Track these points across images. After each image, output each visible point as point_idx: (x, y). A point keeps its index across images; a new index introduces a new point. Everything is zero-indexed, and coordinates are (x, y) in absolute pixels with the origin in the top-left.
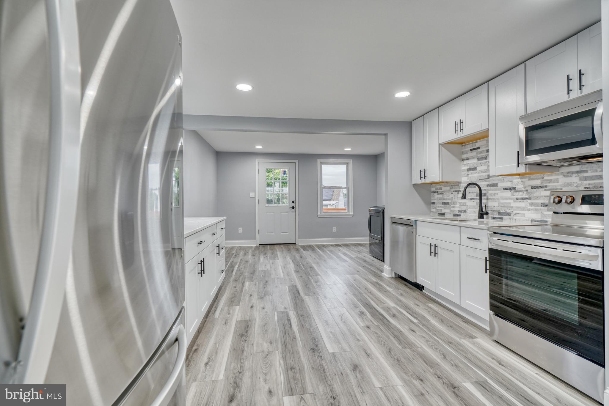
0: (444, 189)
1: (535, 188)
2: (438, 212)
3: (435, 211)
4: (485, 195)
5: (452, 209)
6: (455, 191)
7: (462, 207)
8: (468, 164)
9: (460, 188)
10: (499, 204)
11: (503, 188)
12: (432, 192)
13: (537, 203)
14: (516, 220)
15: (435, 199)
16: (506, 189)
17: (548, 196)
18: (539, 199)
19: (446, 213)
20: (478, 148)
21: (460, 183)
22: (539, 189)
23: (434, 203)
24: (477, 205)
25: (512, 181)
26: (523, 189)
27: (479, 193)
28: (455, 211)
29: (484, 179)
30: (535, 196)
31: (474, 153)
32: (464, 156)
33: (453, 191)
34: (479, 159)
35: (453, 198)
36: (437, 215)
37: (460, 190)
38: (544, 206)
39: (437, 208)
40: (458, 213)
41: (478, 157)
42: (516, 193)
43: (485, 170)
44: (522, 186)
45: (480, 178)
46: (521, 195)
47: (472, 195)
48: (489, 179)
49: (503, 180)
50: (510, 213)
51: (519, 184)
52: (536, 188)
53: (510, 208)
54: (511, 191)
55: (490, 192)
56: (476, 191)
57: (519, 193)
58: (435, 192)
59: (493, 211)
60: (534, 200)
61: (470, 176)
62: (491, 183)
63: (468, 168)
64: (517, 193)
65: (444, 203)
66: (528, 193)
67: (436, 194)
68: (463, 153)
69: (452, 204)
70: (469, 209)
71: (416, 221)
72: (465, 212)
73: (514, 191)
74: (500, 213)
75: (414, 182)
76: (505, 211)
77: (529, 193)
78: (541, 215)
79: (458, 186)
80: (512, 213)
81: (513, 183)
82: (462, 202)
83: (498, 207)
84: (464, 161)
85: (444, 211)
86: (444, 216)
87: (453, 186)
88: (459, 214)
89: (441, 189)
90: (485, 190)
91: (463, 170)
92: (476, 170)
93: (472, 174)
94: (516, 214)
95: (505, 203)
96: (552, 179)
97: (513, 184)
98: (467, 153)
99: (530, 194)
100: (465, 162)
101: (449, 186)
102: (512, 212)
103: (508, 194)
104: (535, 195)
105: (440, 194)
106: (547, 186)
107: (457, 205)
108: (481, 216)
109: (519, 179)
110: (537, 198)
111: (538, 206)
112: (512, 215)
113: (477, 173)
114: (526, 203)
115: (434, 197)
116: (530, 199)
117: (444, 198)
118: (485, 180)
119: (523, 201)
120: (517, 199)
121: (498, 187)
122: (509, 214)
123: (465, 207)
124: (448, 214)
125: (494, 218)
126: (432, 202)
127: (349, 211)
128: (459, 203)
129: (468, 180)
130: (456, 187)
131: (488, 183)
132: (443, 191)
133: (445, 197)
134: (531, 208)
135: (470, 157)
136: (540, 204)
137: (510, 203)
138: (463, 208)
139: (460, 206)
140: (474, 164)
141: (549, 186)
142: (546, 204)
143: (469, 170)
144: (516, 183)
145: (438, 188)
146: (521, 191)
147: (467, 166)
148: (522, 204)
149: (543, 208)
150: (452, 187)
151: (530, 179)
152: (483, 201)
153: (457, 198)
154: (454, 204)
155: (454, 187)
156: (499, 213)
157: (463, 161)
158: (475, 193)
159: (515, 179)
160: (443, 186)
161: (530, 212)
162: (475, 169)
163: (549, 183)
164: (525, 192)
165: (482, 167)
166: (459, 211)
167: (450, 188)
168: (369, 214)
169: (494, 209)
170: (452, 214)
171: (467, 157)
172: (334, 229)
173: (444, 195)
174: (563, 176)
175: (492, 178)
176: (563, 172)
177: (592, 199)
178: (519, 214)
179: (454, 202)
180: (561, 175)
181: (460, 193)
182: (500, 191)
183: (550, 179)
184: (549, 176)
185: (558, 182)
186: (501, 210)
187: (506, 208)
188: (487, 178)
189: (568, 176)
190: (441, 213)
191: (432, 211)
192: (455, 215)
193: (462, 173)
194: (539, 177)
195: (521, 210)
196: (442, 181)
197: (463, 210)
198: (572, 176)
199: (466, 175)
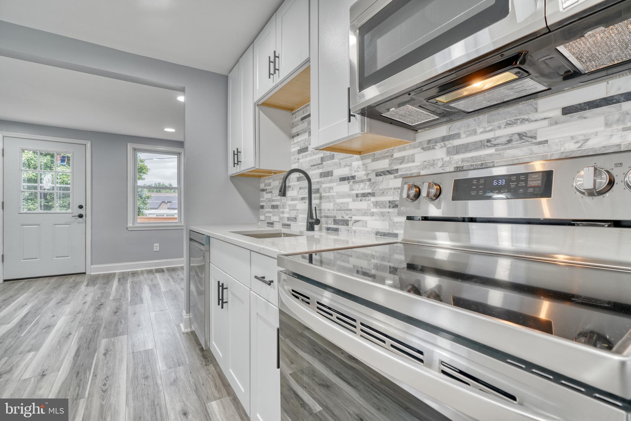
0: (273, 184)
1: (381, 175)
2: (267, 221)
3: (264, 219)
4: (318, 191)
5: (281, 215)
7: (292, 212)
8: (299, 142)
10: (334, 205)
11: (340, 178)
12: (261, 190)
13: (384, 201)
14: (355, 232)
15: (264, 201)
16: (343, 179)
17: (399, 188)
18: (387, 193)
19: (275, 222)
20: (310, 115)
22: (387, 176)
23: (262, 207)
25: (350, 165)
26: (365, 178)
28: (284, 219)
29: (316, 165)
30: (381, 190)
31: (304, 124)
32: (295, 131)
36: (265, 223)
38: (393, 208)
39: (267, 215)
40: (288, 221)
44: (364, 173)
45: (312, 164)
46: (362, 189)
47: (303, 193)
48: (322, 164)
49: (340, 164)
50: (348, 220)
51: (359, 170)
52: (382, 174)
53: (349, 212)
54: (349, 183)
55: (324, 186)
57: (359, 186)
58: (263, 190)
59: (327, 217)
60: (379, 196)
61: (301, 161)
63: (299, 148)
64: (356, 186)
65: (273, 207)
66: (371, 185)
67: (265, 192)
68: (293, 125)
69: (281, 208)
70: (300, 216)
71: (210, 237)
72: (295, 219)
73: (353, 182)
74: (336, 222)
76: (342, 217)
77: (373, 185)
78: (389, 224)
80: (350, 221)
81: (352, 168)
82: (291, 205)
83: (334, 210)
84: (295, 138)
86: (273, 227)
88: (288, 223)
89: (269, 184)
90: (316, 182)
91: (293, 152)
92: (308, 151)
93: (303, 157)
94: (356, 221)
95: (342, 203)
96: (405, 156)
97: (352, 170)
98: (298, 125)
99: (374, 186)
100: (296, 140)
101: (278, 179)
102: (350, 219)
103: (345, 187)
104: (380, 187)
105: (269, 192)
106: (397, 170)
107: (286, 208)
108: (311, 226)
109: (359, 160)
110: (383, 194)
111: (385, 207)
112: (350, 223)
113: (309, 156)
114: (369, 202)
115: (262, 198)
116: (374, 196)
117: (273, 198)
118: (315, 168)
119: (364, 198)
120: (357, 196)
121: (333, 177)
122: (346, 223)
123: (296, 212)
124: (277, 223)
125: (328, 229)
126: (261, 206)
127: (180, 221)
128: (289, 205)
129: (298, 167)
131: (321, 171)
132: (272, 187)
134: (374, 210)
135: (300, 131)
136: (388, 202)
137: (348, 203)
138: (293, 215)
139: (290, 210)
140: (305, 142)
141: (402, 169)
142: (396, 202)
143: (300, 151)
144: (356, 167)
145: (267, 184)
146: (362, 181)
147: (298, 146)
148: (363, 205)
149: (391, 210)
151: (375, 158)
152: (315, 202)
154: (283, 207)
156: (334, 220)
157: (293, 138)
158: (303, 188)
159: (355, 161)
160: (272, 180)
161: (373, 218)
162: (306, 149)
163: (401, 163)
164: (368, 183)
166: (289, 219)
169: (329, 214)
170: (281, 224)
171: (298, 132)
172: (156, 247)
173: (273, 194)
174: (422, 148)
175: (327, 162)
176: (421, 142)
177: (473, 187)
178: (360, 222)
179: (283, 205)
180: (419, 147)
181: (291, 188)
182: (335, 184)
183: (402, 157)
184: (400, 150)
185: (414, 161)
186: (337, 216)
187: (343, 212)
188: (320, 163)
189: (429, 149)
190: (269, 221)
191: (261, 219)
192: (284, 226)
193: (292, 157)
194: (387, 154)
195: (363, 215)
196: (258, 168)
197: (293, 216)
198: (435, 146)
199: (296, 160)
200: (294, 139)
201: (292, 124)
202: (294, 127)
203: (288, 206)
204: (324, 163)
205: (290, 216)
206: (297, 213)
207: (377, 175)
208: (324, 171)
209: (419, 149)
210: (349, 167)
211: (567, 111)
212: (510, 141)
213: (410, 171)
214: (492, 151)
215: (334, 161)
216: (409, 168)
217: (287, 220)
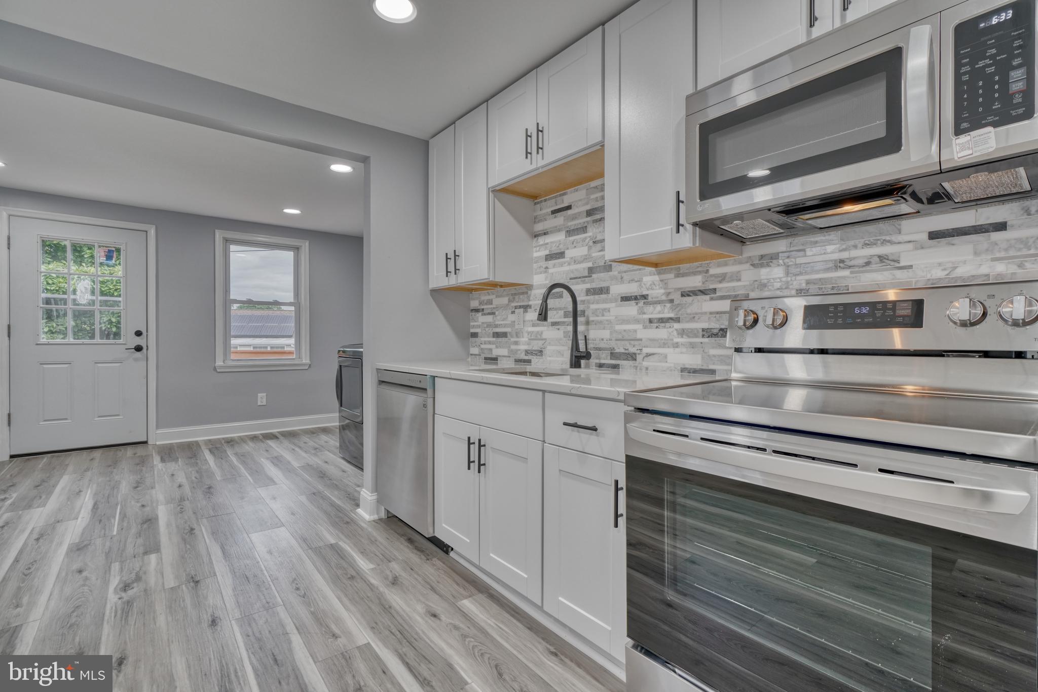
0: (497, 301)
1: (689, 295)
2: (483, 356)
3: (478, 353)
4: (583, 312)
5: (513, 347)
6: (520, 307)
7: (536, 342)
8: (547, 244)
9: (529, 300)
10: (611, 333)
11: (621, 297)
12: (472, 310)
13: (695, 329)
14: (647, 369)
15: (479, 327)
16: (625, 299)
18: (699, 319)
19: (500, 356)
20: (569, 208)
21: (529, 287)
22: (699, 297)
23: (475, 335)
24: (564, 337)
25: (640, 281)
26: (664, 298)
27: (570, 308)
28: (519, 352)
29: (582, 277)
30: (690, 315)
31: (560, 220)
32: (539, 227)
33: (516, 307)
34: (570, 232)
35: (514, 322)
36: (481, 361)
37: (530, 303)
38: (709, 337)
40: (526, 355)
41: (567, 227)
42: (648, 307)
43: (582, 256)
44: (662, 291)
45: (574, 275)
46: (659, 313)
48: (591, 276)
49: (622, 278)
50: (635, 354)
51: (654, 287)
52: (691, 294)
53: (636, 343)
54: (637, 304)
55: (593, 307)
56: (563, 306)
57: (655, 308)
58: (477, 311)
59: (600, 349)
60: (688, 322)
61: (551, 270)
62: (594, 285)
63: (547, 252)
64: (650, 308)
65: (497, 335)
66: (674, 308)
67: (480, 314)
68: (536, 220)
69: (512, 337)
70: (549, 348)
71: (434, 377)
72: (540, 352)
73: (644, 303)
74: (613, 355)
75: (433, 284)
76: (626, 349)
77: (677, 307)
78: (703, 358)
79: (526, 295)
80: (639, 354)
81: (642, 285)
82: (533, 332)
83: (610, 340)
84: (540, 237)
85: (496, 352)
86: (498, 364)
87: (515, 294)
88: (526, 358)
89: (490, 302)
90: (583, 302)
91: (535, 258)
92: (565, 257)
93: (555, 266)
94: (648, 355)
95: (625, 331)
96: (727, 273)
97: (642, 287)
98: (545, 220)
99: (678, 309)
101: (508, 294)
102: (639, 351)
103: (631, 309)
104: (689, 311)
105: (489, 314)
106: (715, 289)
107: (524, 337)
108: (576, 362)
109: (654, 274)
110: (693, 319)
111: (697, 337)
112: (639, 358)
113: (567, 264)
114: (670, 330)
115: (476, 322)
116: (679, 322)
117: (496, 323)
118: (582, 281)
119: (663, 325)
120: (651, 321)
121: (610, 296)
122: (632, 357)
123: (541, 343)
124: (505, 358)
125: (601, 366)
126: (472, 333)
127: (300, 357)
129: (546, 280)
130: (521, 296)
131: (588, 286)
132: (495, 306)
133: (498, 321)
134: (680, 340)
135: (551, 228)
136: (701, 330)
137: (635, 331)
139: (530, 339)
140: (560, 244)
141: (721, 289)
142: (712, 330)
143: (549, 257)
144: (649, 284)
145: (483, 301)
146: (659, 302)
147: (545, 250)
148: (662, 333)
149: (706, 340)
150: (514, 298)
151: (680, 274)
152: (581, 328)
153: (524, 321)
154: (517, 335)
155: (517, 297)
156: (611, 353)
158: (560, 309)
159: (647, 276)
160: (494, 296)
161: (677, 350)
162: (561, 255)
163: (720, 282)
164: (668, 305)
165: (576, 249)
167: (510, 301)
168: (339, 362)
169: (602, 345)
170: (513, 360)
171: (546, 230)
172: (262, 399)
173: (496, 316)
174: (752, 265)
175: (599, 274)
176: (750, 257)
177: (830, 315)
178: (655, 356)
179: (516, 332)
180: (747, 262)
181: (533, 309)
182: (613, 305)
183: (723, 274)
184: (719, 266)
185: (740, 280)
186: (616, 348)
187: (626, 342)
188: (587, 275)
189: (762, 266)
190: (489, 356)
191: (471, 353)
192: (518, 362)
193: (535, 266)
194: (699, 269)
195: (660, 347)
196: (493, 280)
197: (536, 348)
198: (770, 264)
199: (543, 269)
200: (537, 239)
201: (535, 218)
202: (539, 222)
203: (527, 334)
204: (594, 276)
205: (530, 349)
206: (543, 345)
207: (683, 295)
208: (594, 286)
209: (747, 266)
210: (638, 283)
211: (934, 236)
212: (868, 263)
213: (734, 292)
214: (846, 273)
215: (610, 273)
216: (734, 288)
217: (524, 353)
